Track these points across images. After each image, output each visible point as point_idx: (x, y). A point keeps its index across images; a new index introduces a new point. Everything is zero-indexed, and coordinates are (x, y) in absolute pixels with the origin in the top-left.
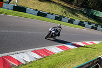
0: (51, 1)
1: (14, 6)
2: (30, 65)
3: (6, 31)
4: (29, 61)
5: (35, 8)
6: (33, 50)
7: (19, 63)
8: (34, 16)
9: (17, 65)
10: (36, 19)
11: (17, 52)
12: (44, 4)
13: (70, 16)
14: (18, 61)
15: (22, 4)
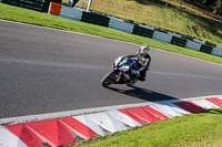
0: (164, 3)
1: (84, 13)
2: (115, 139)
3: (65, 65)
4: (113, 132)
5: (128, 18)
6: (121, 107)
7: (91, 133)
8: (125, 34)
9: (86, 138)
10: (131, 40)
11: (87, 110)
12: (148, 9)
13: (206, 37)
14: (90, 130)
15: (100, 9)
